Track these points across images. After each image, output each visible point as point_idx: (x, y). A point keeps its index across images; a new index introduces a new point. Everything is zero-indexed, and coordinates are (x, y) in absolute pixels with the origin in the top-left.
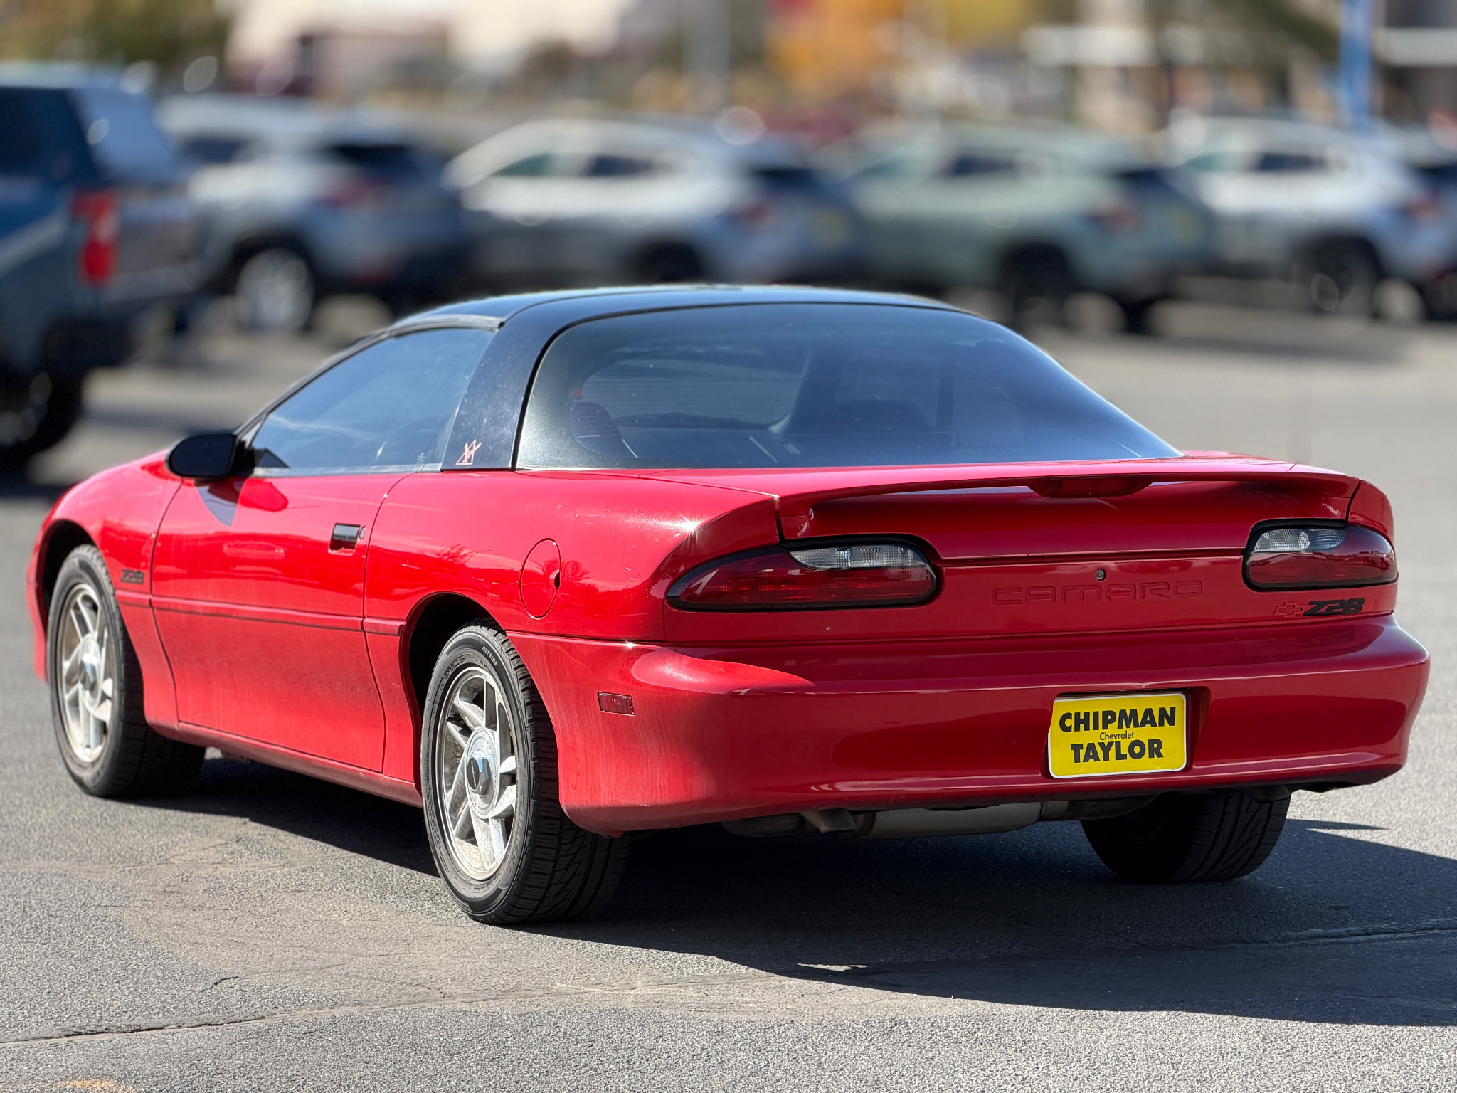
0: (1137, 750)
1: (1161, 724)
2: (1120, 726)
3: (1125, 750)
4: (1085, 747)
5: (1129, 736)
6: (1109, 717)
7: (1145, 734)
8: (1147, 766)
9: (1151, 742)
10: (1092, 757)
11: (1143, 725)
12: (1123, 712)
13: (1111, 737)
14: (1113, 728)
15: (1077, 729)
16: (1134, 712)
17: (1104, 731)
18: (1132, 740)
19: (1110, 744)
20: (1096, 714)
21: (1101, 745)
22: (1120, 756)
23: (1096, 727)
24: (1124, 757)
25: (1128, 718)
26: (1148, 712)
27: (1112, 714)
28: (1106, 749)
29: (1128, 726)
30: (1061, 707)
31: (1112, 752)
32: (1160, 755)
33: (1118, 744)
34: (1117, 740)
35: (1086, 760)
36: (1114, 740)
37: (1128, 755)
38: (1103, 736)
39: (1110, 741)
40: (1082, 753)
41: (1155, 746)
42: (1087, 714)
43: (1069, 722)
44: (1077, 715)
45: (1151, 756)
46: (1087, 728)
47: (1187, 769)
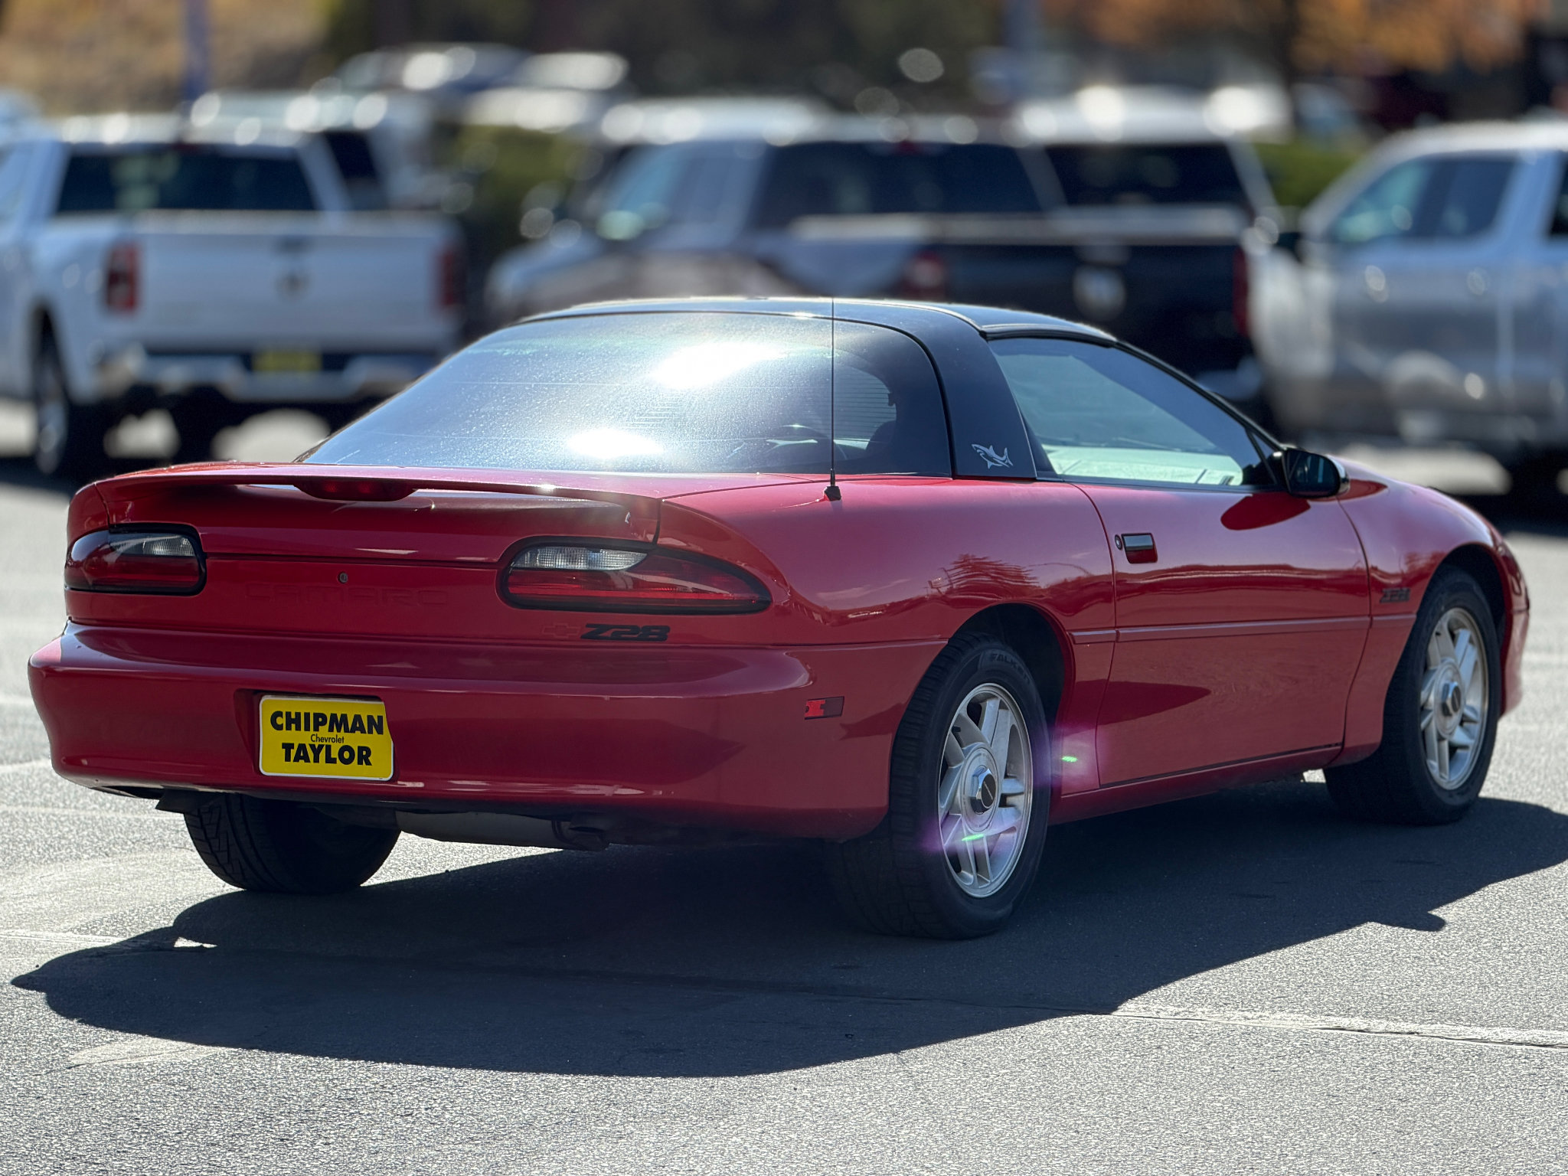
0: (346, 755)
1: (371, 732)
2: (331, 730)
3: (335, 754)
4: (296, 747)
5: (339, 740)
6: (320, 720)
7: (355, 740)
8: (355, 772)
9: (361, 749)
10: (302, 758)
11: (353, 731)
12: (334, 716)
13: (322, 740)
14: (324, 731)
15: (289, 728)
16: (344, 717)
17: (315, 733)
18: (341, 745)
19: (321, 747)
20: (307, 715)
21: (313, 746)
22: (330, 760)
23: (307, 728)
24: (333, 761)
25: (338, 723)
26: (358, 718)
27: (323, 716)
28: (317, 751)
29: (339, 730)
30: (268, 705)
31: (323, 755)
32: (368, 763)
33: (329, 748)
34: (328, 743)
35: (296, 760)
36: (324, 743)
37: (338, 760)
38: (314, 738)
39: (321, 743)
40: (293, 752)
41: (364, 753)
42: (298, 715)
43: (281, 721)
44: (288, 714)
45: (360, 763)
46: (298, 728)
47: (393, 780)
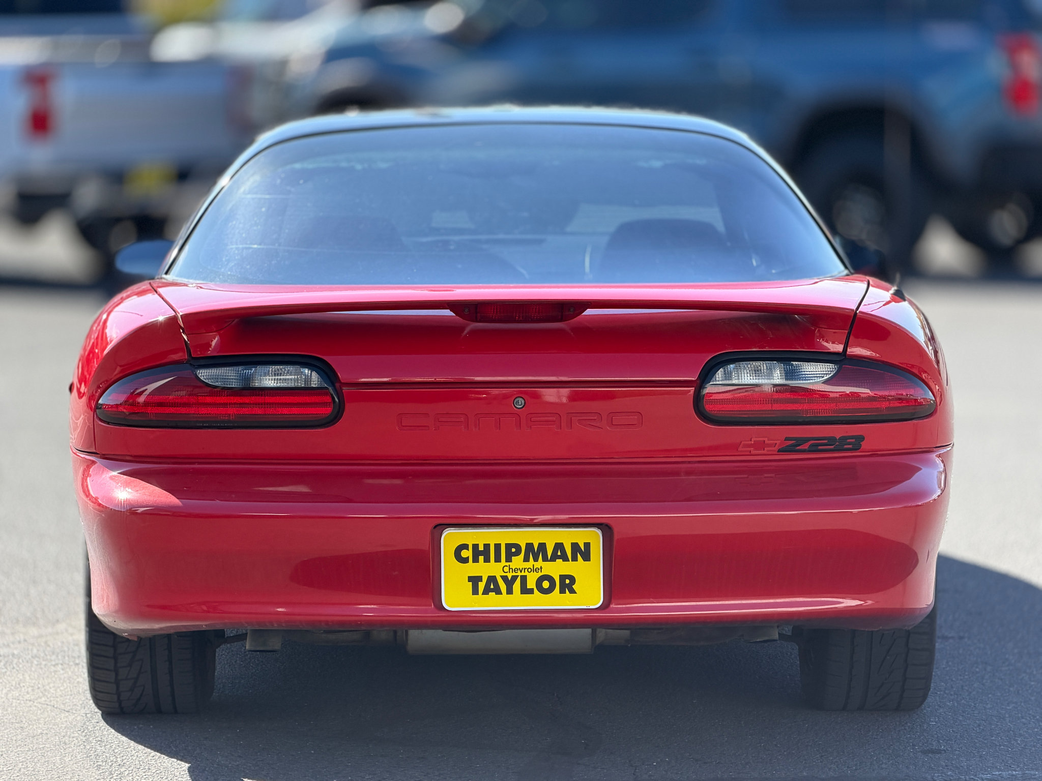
0: (546, 585)
1: (575, 559)
2: (526, 559)
3: (531, 584)
4: (485, 580)
5: (536, 570)
6: (513, 550)
7: (556, 569)
8: (557, 601)
9: (563, 578)
10: (492, 591)
11: (554, 558)
12: (529, 546)
13: (515, 570)
14: (518, 561)
15: (476, 560)
16: (542, 546)
17: (508, 564)
18: (540, 574)
19: (514, 578)
20: (498, 547)
21: (504, 578)
22: (525, 590)
23: (498, 559)
24: (531, 591)
25: (535, 552)
26: (559, 546)
27: (518, 547)
28: (510, 583)
29: (536, 560)
30: (451, 538)
31: (517, 586)
32: (572, 591)
33: (524, 579)
34: (523, 574)
35: (486, 592)
36: (519, 574)
37: (535, 590)
38: (506, 569)
39: (514, 574)
40: (482, 586)
41: (567, 581)
42: (487, 546)
43: (465, 554)
44: (475, 547)
45: (562, 591)
46: (487, 560)
47: (604, 607)
